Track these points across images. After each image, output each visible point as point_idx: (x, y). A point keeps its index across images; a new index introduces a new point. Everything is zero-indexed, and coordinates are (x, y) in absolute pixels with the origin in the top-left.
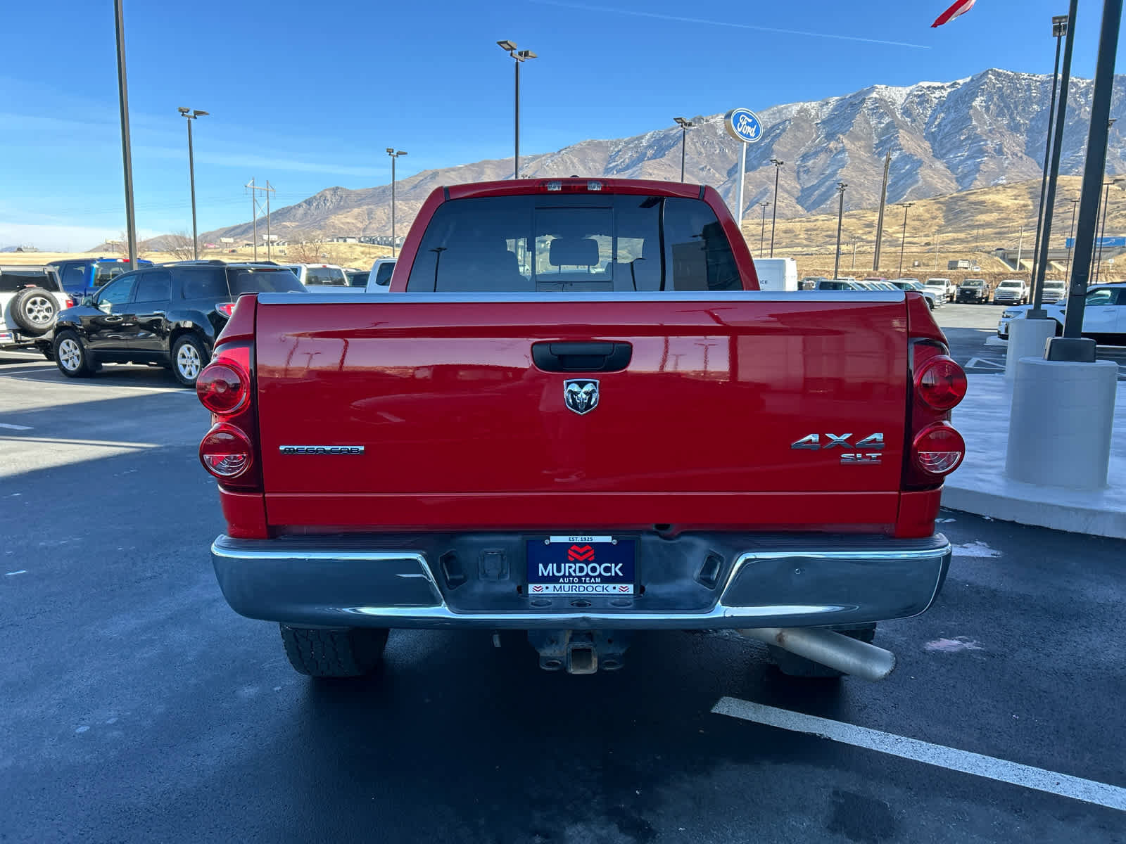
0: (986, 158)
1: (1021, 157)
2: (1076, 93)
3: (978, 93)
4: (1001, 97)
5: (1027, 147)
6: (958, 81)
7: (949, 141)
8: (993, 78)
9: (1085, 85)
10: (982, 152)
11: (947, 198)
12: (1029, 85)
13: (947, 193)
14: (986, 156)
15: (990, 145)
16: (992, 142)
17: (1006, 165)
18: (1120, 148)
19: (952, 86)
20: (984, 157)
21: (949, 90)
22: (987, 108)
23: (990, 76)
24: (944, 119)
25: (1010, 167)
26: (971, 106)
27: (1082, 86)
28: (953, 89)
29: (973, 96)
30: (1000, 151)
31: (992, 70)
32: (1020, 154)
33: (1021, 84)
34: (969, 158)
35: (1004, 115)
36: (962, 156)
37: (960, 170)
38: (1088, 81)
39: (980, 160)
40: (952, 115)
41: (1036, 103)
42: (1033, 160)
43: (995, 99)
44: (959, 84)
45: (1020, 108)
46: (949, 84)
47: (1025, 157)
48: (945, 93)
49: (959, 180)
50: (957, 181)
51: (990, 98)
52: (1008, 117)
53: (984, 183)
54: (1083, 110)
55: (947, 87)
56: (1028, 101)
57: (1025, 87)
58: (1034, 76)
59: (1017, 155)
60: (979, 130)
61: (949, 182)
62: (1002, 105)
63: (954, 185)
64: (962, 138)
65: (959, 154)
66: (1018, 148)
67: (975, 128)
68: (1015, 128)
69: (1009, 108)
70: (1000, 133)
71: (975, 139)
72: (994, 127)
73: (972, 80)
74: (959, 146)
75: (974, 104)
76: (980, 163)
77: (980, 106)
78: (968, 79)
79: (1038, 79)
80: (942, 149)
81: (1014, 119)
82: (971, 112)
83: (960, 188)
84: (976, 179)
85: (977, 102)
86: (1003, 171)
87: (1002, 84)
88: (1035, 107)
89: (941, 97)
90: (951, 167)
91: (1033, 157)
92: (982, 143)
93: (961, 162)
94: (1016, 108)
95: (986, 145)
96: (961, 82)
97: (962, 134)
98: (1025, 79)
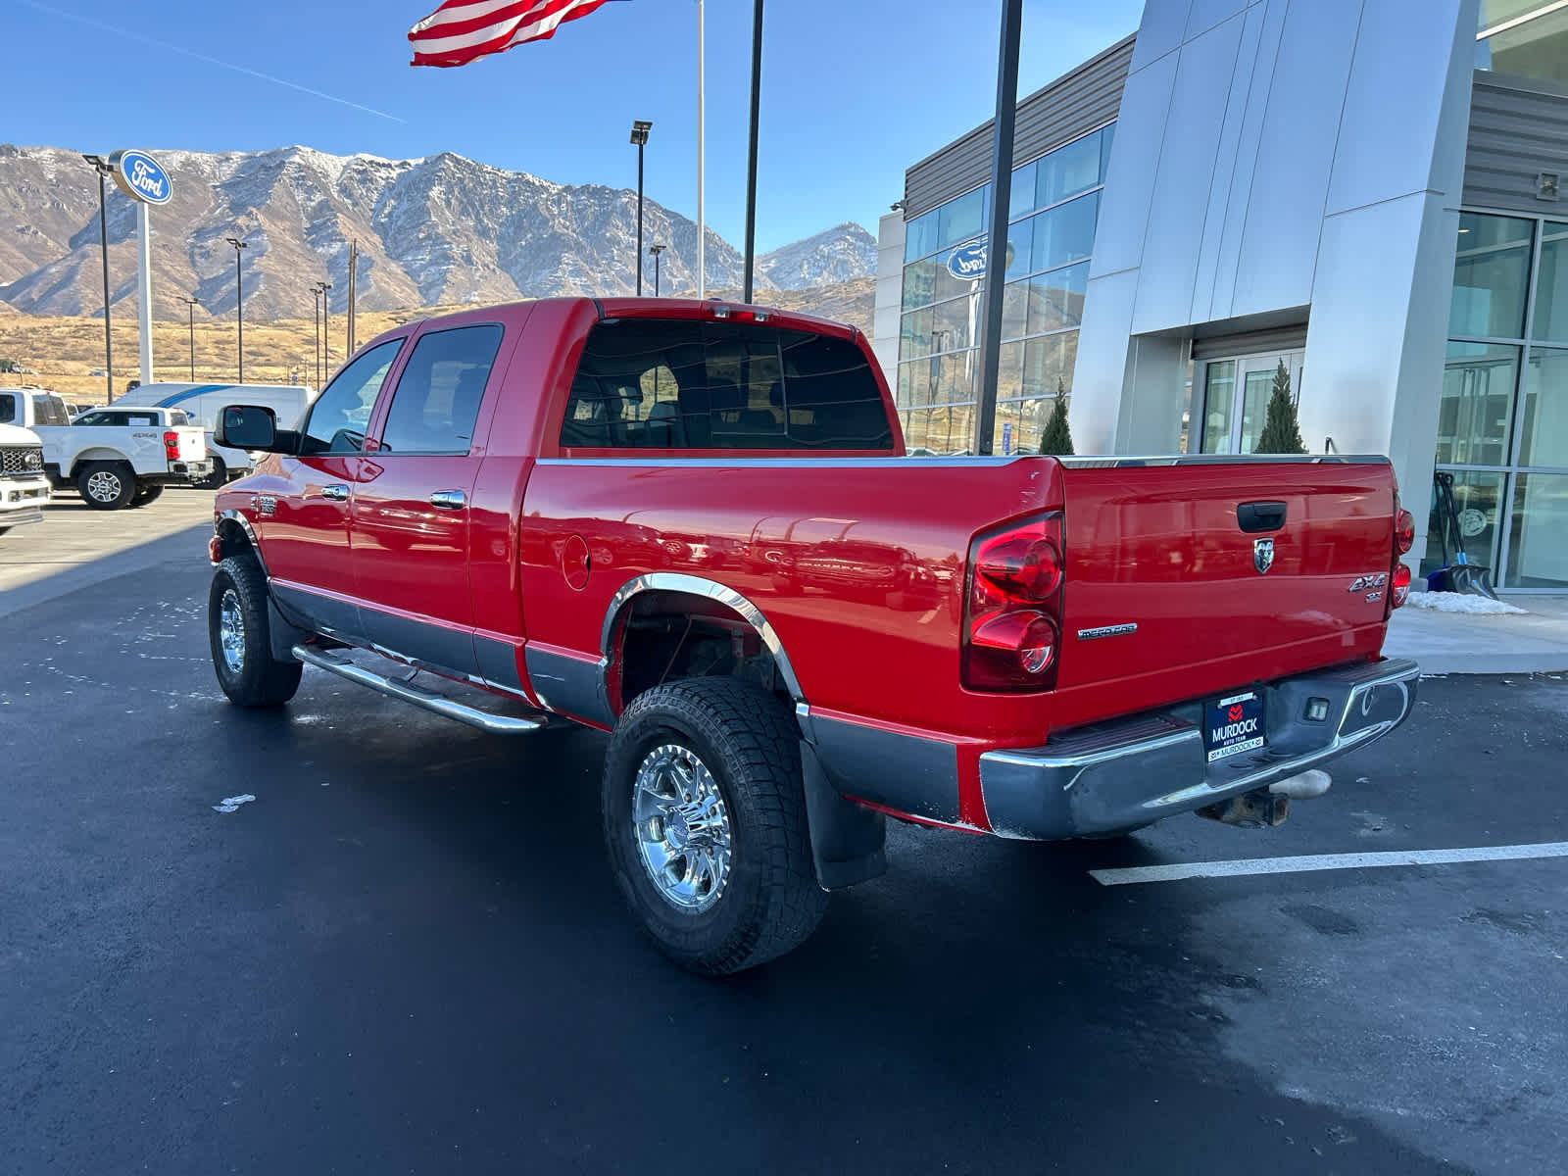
0: (452, 266)
1: (494, 270)
2: (547, 200)
3: (434, 180)
4: (463, 189)
5: (499, 257)
6: (409, 161)
7: (405, 238)
8: (451, 164)
9: (556, 191)
10: (447, 258)
11: (411, 313)
12: (494, 182)
13: (409, 307)
14: (454, 264)
15: (456, 251)
16: (458, 246)
17: (477, 278)
18: (600, 273)
19: (403, 165)
20: (449, 265)
21: (398, 171)
22: (448, 203)
23: (447, 161)
24: (394, 207)
25: (482, 280)
26: (428, 196)
27: (553, 192)
28: (403, 171)
29: (430, 184)
30: (468, 260)
31: (449, 154)
32: (492, 266)
33: (485, 179)
34: (432, 263)
35: (469, 215)
36: (422, 259)
37: (422, 278)
38: (560, 187)
39: (445, 268)
40: (405, 205)
41: (505, 205)
42: (508, 276)
43: (456, 193)
44: (409, 165)
45: (486, 208)
46: (397, 162)
47: (498, 271)
48: (394, 174)
49: (424, 290)
50: (420, 292)
51: (450, 191)
52: (473, 217)
53: (454, 298)
54: (557, 221)
55: (396, 166)
56: (495, 201)
57: (490, 183)
58: (499, 170)
59: (488, 268)
60: (440, 228)
61: (410, 291)
62: (465, 200)
63: (417, 296)
64: (421, 236)
65: (420, 257)
66: (489, 259)
67: (435, 226)
68: (484, 233)
69: (473, 206)
70: (466, 236)
71: (436, 240)
72: (459, 227)
73: (426, 163)
74: (419, 247)
75: (430, 194)
76: (446, 271)
77: (438, 197)
78: (421, 161)
79: (504, 175)
80: (397, 248)
81: (480, 221)
82: (429, 203)
83: (425, 301)
84: (443, 291)
85: (435, 192)
86: (475, 286)
87: (462, 174)
88: (504, 209)
89: (388, 178)
90: (411, 273)
91: (507, 272)
92: (446, 246)
93: (424, 268)
94: (482, 207)
95: (451, 249)
96: (413, 162)
97: (420, 231)
98: (489, 173)
